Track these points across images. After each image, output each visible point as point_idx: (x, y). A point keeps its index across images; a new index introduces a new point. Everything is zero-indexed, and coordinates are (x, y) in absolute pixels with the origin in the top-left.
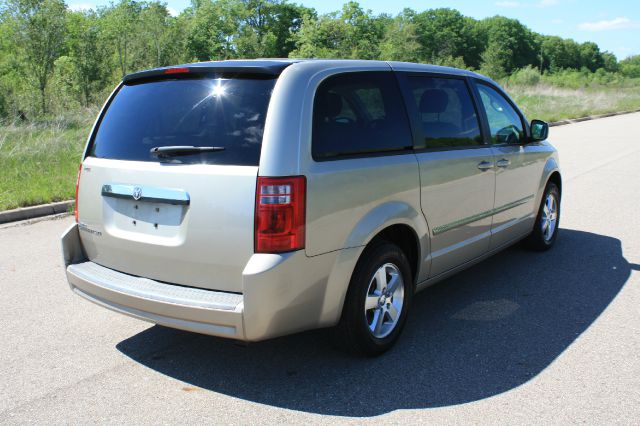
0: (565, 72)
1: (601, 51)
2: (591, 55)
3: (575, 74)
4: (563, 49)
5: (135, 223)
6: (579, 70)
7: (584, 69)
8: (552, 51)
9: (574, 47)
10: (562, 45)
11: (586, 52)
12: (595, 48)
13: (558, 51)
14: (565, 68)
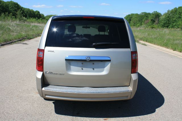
0: (31, 19)
1: (40, 13)
2: (38, 14)
3: (34, 19)
4: (30, 12)
5: (82, 69)
6: (35, 18)
7: (37, 18)
8: (27, 12)
9: (33, 11)
10: (30, 11)
11: (36, 13)
12: (39, 12)
13: (29, 13)
14: (31, 18)
